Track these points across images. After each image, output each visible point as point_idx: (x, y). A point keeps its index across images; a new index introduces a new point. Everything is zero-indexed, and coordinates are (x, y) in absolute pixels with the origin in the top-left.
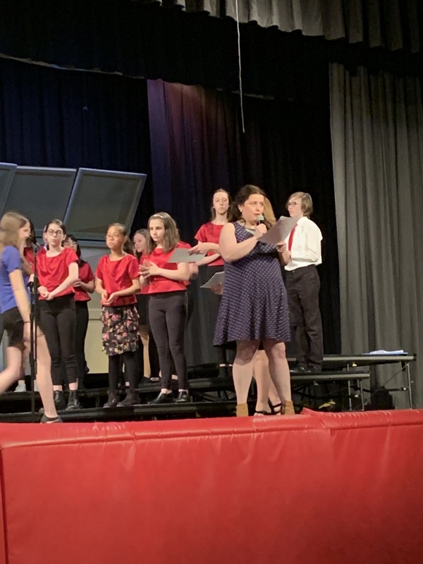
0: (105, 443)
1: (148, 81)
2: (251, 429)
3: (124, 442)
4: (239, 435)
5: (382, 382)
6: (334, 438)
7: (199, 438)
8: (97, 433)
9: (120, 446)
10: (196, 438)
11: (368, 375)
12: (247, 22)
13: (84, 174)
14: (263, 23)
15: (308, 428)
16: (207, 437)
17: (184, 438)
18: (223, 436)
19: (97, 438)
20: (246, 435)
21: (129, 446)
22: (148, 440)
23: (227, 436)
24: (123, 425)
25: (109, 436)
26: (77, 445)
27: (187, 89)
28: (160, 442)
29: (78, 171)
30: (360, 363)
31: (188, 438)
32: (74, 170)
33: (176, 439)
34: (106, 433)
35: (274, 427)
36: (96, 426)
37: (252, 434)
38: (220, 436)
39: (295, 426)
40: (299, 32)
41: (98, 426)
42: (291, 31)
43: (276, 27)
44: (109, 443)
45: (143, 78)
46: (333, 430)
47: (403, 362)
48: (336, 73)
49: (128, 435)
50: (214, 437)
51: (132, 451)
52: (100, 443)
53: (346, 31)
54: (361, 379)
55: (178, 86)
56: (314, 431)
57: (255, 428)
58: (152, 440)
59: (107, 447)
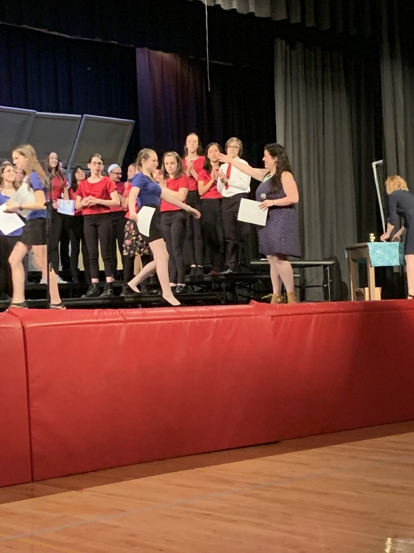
0: (102, 325)
1: (137, 49)
2: (212, 315)
3: (117, 325)
4: (204, 320)
5: (308, 279)
6: (273, 322)
7: (173, 321)
8: (97, 318)
9: (114, 327)
10: (171, 321)
11: (299, 275)
12: (212, 5)
13: (88, 119)
14: (225, 7)
15: (254, 315)
16: (179, 321)
17: (162, 322)
18: (192, 320)
19: (97, 321)
20: (208, 320)
21: (121, 327)
22: (135, 323)
23: (194, 320)
24: (117, 311)
25: (107, 320)
26: (82, 326)
27: (166, 56)
28: (145, 325)
29: (82, 117)
31: (165, 322)
32: (80, 116)
33: (156, 322)
34: (104, 317)
35: (229, 314)
36: (96, 311)
37: (213, 319)
38: (189, 321)
39: (245, 313)
40: (252, 14)
41: (98, 312)
42: (245, 13)
43: (235, 10)
44: (106, 325)
45: (133, 46)
46: (272, 316)
47: (325, 266)
48: (280, 46)
49: (120, 319)
50: (184, 321)
51: (123, 331)
52: (100, 325)
53: (288, 14)
55: (160, 53)
56: (259, 317)
57: (215, 315)
58: (138, 323)
59: (104, 328)
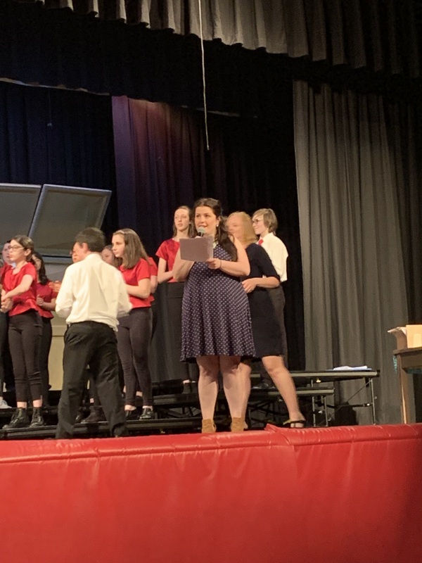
0: (68, 461)
1: (113, 97)
2: (214, 445)
3: (87, 460)
4: (204, 452)
5: (346, 398)
6: (298, 454)
7: (163, 454)
8: (61, 451)
9: (83, 463)
10: (160, 454)
11: (332, 391)
12: (211, 39)
13: (50, 191)
14: (227, 41)
15: (272, 444)
16: (171, 453)
17: (148, 455)
18: (188, 452)
19: (60, 455)
20: (209, 451)
21: (93, 463)
22: (112, 457)
23: (191, 452)
24: (87, 442)
25: (73, 454)
26: (40, 462)
27: (152, 106)
28: (124, 459)
29: (42, 187)
30: (324, 379)
31: (152, 455)
32: (39, 186)
33: (139, 456)
34: (70, 450)
35: (237, 443)
36: (59, 443)
37: (216, 451)
38: (184, 453)
39: (259, 442)
40: (263, 49)
41: (62, 444)
42: (254, 49)
43: (240, 45)
44: (72, 460)
45: (108, 94)
46: (296, 446)
47: (367, 378)
48: (300, 90)
49: (92, 452)
50: (178, 453)
51: (96, 467)
52: (64, 461)
53: (310, 51)
54: (324, 395)
55: (142, 103)
56: (278, 447)
57: (219, 444)
58: (116, 457)
59: (71, 464)
